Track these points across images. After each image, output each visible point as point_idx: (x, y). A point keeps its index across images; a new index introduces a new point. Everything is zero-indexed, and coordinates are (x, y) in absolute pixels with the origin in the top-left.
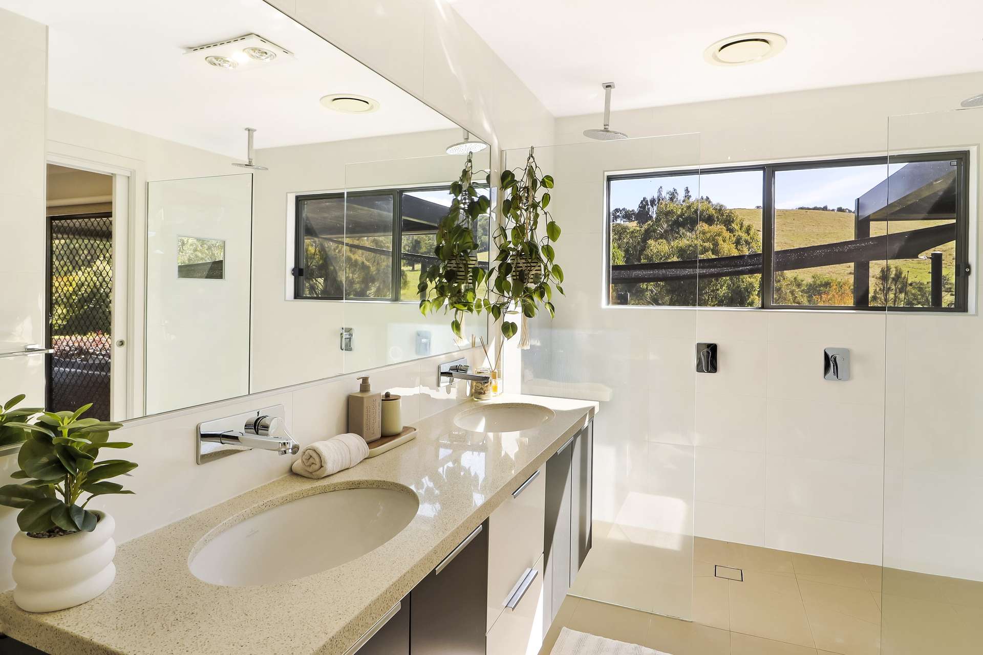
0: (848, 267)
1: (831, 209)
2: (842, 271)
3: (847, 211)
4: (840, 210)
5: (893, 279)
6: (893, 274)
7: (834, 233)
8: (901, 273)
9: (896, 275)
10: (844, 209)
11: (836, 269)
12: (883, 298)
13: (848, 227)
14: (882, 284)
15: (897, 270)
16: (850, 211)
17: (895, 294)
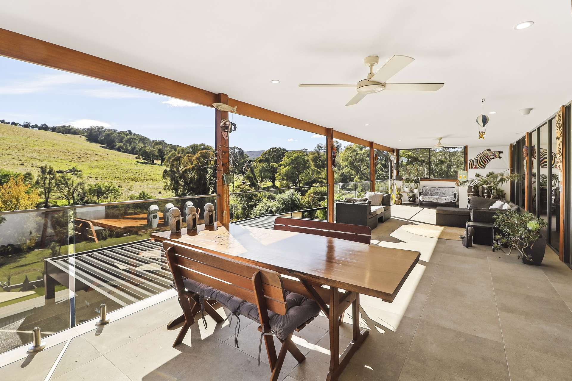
0: (20, 161)
1: (7, 122)
2: (16, 163)
3: (18, 125)
4: (13, 123)
5: (48, 172)
6: (48, 170)
7: (10, 138)
8: (52, 169)
9: (50, 170)
10: (16, 123)
11: (12, 162)
12: (43, 183)
13: (19, 135)
14: (42, 175)
15: (50, 168)
16: (20, 125)
17: (49, 181)
